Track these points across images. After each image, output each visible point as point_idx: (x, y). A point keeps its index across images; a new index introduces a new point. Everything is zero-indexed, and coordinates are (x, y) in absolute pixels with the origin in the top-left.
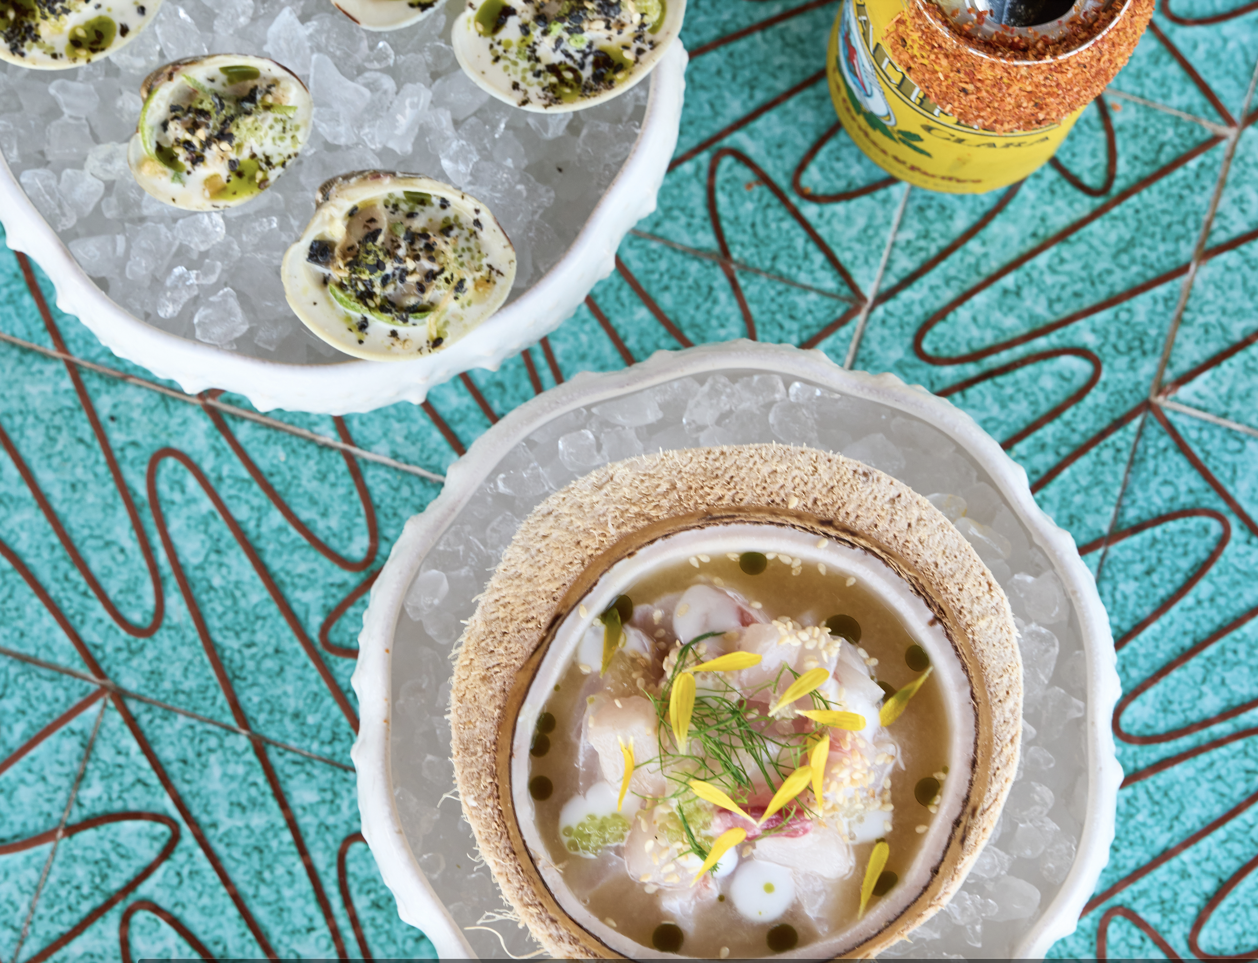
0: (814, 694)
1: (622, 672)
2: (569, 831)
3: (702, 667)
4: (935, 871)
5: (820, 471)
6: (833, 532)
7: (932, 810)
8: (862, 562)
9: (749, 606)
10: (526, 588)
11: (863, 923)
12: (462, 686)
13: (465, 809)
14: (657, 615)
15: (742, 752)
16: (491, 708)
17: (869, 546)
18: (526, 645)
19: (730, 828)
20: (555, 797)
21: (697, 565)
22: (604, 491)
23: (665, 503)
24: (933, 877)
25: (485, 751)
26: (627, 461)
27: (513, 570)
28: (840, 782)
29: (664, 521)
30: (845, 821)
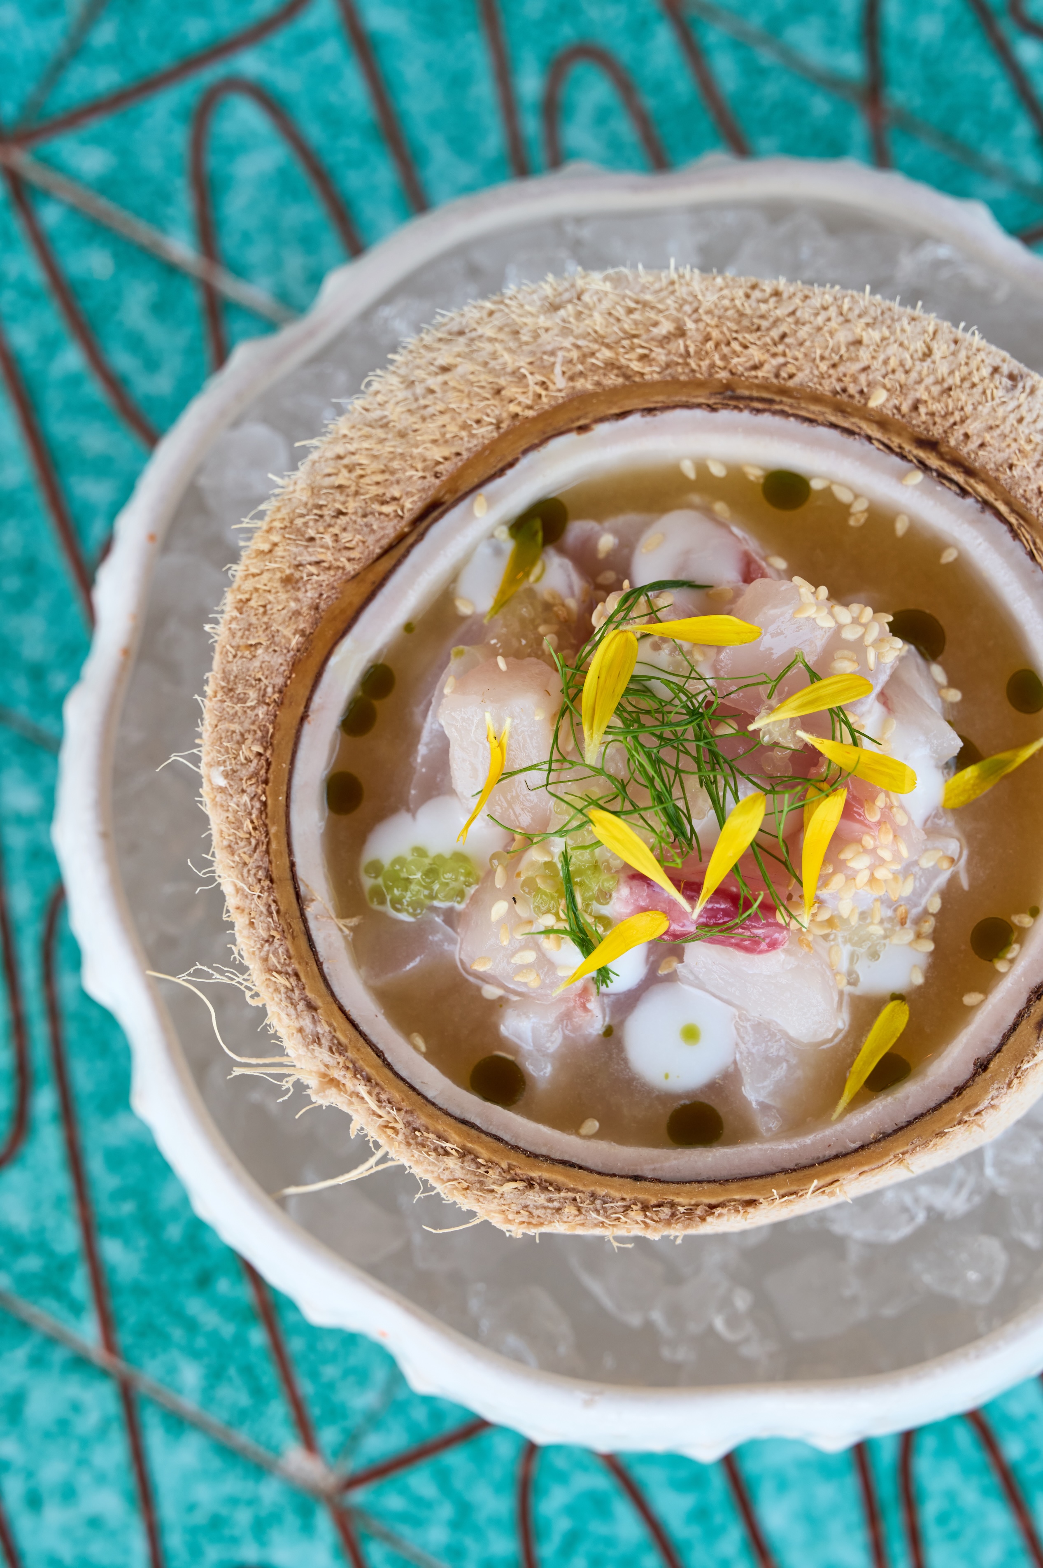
0: (837, 714)
1: (522, 621)
2: (376, 868)
3: (656, 628)
4: (982, 1066)
5: (937, 355)
6: (934, 462)
7: (1001, 966)
8: (973, 522)
9: (765, 559)
10: (393, 445)
11: (839, 1127)
12: (249, 585)
13: (205, 790)
14: (606, 542)
15: (692, 782)
16: (287, 632)
17: (991, 498)
18: (371, 539)
19: (644, 910)
20: (366, 807)
21: (691, 474)
22: (562, 313)
23: (660, 355)
24: (975, 1074)
25: (261, 702)
26: (611, 271)
27: (377, 414)
28: (851, 878)
29: (653, 384)
30: (845, 951)
